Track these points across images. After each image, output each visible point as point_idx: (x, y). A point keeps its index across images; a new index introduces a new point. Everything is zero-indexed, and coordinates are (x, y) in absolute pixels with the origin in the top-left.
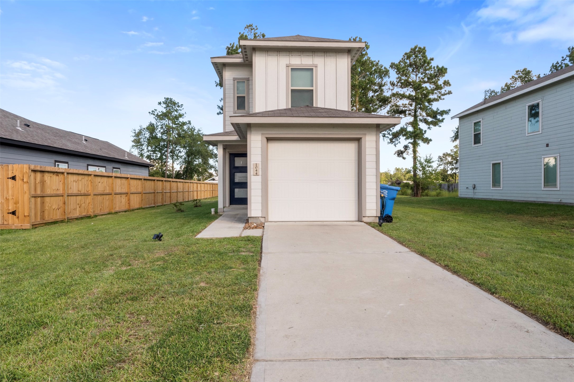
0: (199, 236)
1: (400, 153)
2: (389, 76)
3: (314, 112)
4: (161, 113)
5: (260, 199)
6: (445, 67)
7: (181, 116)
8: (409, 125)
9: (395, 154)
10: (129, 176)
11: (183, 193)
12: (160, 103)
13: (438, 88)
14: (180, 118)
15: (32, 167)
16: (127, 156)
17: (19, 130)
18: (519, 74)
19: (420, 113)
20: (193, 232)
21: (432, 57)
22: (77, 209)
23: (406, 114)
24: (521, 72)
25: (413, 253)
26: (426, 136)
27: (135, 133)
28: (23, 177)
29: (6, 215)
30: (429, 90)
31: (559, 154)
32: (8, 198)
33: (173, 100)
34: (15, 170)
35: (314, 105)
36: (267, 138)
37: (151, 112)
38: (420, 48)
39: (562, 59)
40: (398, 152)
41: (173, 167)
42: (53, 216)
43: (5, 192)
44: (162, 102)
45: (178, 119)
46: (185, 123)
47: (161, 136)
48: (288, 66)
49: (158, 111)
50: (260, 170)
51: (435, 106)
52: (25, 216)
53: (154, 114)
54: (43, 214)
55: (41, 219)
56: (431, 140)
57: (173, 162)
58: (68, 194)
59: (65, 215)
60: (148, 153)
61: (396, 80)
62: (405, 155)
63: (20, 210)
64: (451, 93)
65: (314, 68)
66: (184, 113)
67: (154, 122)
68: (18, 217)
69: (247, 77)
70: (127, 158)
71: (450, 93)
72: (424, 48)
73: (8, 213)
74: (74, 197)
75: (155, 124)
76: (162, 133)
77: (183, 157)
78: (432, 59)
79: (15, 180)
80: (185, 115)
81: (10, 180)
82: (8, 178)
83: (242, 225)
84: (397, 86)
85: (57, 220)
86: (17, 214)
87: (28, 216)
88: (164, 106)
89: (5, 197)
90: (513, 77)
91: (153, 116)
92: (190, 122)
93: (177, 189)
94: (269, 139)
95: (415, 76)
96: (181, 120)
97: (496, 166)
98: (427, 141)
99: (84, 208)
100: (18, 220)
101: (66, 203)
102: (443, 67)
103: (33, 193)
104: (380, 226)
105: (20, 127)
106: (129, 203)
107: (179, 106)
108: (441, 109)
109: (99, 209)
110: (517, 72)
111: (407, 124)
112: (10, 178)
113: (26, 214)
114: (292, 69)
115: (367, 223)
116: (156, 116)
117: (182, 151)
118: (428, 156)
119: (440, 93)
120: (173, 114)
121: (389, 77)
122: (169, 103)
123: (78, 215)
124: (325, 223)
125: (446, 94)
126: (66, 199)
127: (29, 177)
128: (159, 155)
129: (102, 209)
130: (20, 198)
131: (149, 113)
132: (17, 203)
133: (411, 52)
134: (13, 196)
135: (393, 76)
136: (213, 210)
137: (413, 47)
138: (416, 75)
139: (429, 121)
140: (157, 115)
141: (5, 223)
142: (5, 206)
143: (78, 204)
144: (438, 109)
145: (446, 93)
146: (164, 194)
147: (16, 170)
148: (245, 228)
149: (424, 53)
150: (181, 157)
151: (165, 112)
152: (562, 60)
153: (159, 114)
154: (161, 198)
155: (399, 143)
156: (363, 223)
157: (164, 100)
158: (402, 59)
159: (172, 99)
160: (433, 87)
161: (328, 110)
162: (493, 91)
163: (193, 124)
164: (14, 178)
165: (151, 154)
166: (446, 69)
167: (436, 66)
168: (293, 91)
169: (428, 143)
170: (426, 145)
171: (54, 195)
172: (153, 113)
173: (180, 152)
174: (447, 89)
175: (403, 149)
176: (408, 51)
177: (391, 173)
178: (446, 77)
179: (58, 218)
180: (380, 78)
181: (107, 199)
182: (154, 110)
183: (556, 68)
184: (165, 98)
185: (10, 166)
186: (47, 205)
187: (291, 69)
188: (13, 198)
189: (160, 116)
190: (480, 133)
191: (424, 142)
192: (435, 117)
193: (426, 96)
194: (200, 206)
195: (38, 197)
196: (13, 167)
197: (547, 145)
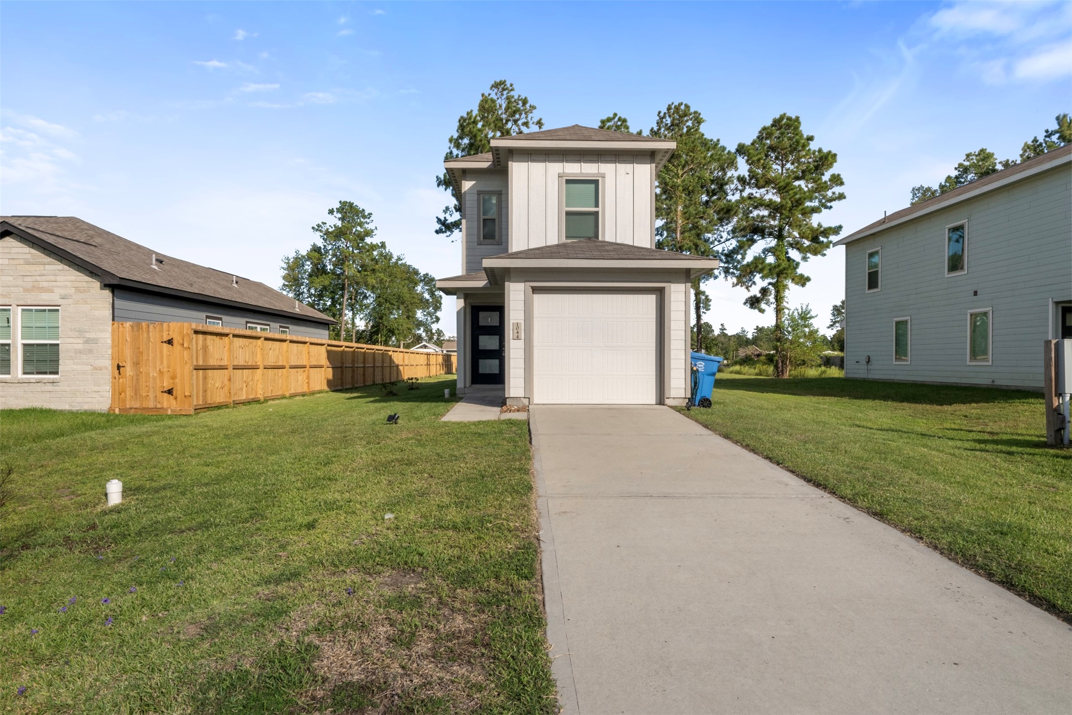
0: (445, 419)
1: (754, 302)
2: (736, 167)
3: (599, 250)
4: (334, 229)
5: (522, 372)
6: (834, 152)
7: (369, 233)
8: (770, 254)
9: (745, 304)
10: (307, 339)
11: (383, 368)
12: (331, 212)
13: (823, 187)
14: (366, 238)
15: (194, 326)
16: (298, 308)
17: (155, 269)
18: (972, 159)
19: (789, 232)
20: (434, 414)
21: (811, 134)
22: (244, 390)
23: (765, 234)
24: (976, 156)
25: (716, 436)
26: (799, 271)
27: (288, 263)
28: (183, 340)
29: (159, 394)
30: (805, 193)
31: (991, 308)
32: (162, 370)
33: (354, 205)
34: (171, 329)
35: (600, 238)
36: (532, 287)
37: (317, 228)
38: (789, 119)
39: (1046, 134)
40: (751, 301)
41: (353, 324)
42: (216, 398)
43: (158, 363)
44: (335, 210)
45: (363, 239)
46: (375, 246)
47: (332, 268)
48: (562, 177)
49: (327, 226)
50: (523, 331)
51: (816, 220)
52: (185, 396)
53: (321, 231)
54: (206, 394)
55: (203, 401)
56: (808, 279)
57: (354, 315)
58: (233, 366)
59: (230, 397)
60: (309, 300)
61: (748, 173)
62: (763, 306)
63: (179, 388)
64: (845, 198)
65: (600, 179)
66: (373, 228)
67: (320, 243)
68: (176, 398)
69: (499, 189)
70: (298, 310)
71: (841, 197)
72: (797, 118)
73: (162, 392)
74: (240, 370)
75: (323, 247)
76: (335, 265)
77: (371, 307)
78: (810, 138)
79: (172, 345)
80: (375, 232)
81: (165, 344)
82: (162, 342)
83: (497, 409)
84: (749, 184)
85: (221, 404)
86: (174, 394)
87: (190, 396)
88: (339, 215)
89: (158, 369)
90: (960, 165)
91: (319, 234)
92: (383, 245)
93: (374, 361)
94: (535, 290)
95: (779, 168)
96: (368, 240)
97: (901, 326)
98: (803, 281)
99: (252, 388)
100: (176, 402)
101: (232, 380)
102: (830, 152)
103: (195, 364)
104: (688, 410)
105: (156, 265)
106: (308, 383)
107: (364, 217)
108: (825, 225)
109: (270, 391)
110: (968, 156)
111: (766, 251)
112: (165, 342)
113: (187, 394)
114: (568, 182)
115: (671, 407)
116: (325, 234)
117: (370, 295)
118: (804, 307)
119: (824, 197)
120: (354, 230)
121: (736, 169)
122: (349, 211)
123: (244, 398)
124: (613, 406)
125: (834, 200)
126: (232, 374)
127: (191, 340)
128: (329, 303)
129: (274, 390)
130: (178, 370)
131: (313, 228)
132: (174, 377)
133: (773, 125)
134: (169, 367)
135: (743, 168)
136: (447, 391)
137: (778, 117)
138: (782, 167)
139: (805, 245)
140: (327, 233)
141: (159, 406)
142: (158, 382)
143: (245, 382)
144: (820, 225)
145: (834, 196)
146: (355, 369)
147: (174, 331)
148: (501, 412)
149: (796, 128)
150: (367, 307)
151: (340, 226)
152: (1046, 136)
153: (330, 230)
154: (350, 376)
155: (753, 286)
156: (666, 407)
157: (338, 205)
158: (758, 137)
159: (353, 203)
160: (812, 187)
161: (619, 247)
162: (929, 189)
163: (389, 248)
164: (170, 342)
165: (314, 300)
166: (835, 155)
167: (817, 149)
168: (568, 214)
169: (803, 285)
170: (798, 288)
171: (217, 367)
172: (318, 228)
173: (366, 297)
174: (837, 190)
175: (759, 295)
176: (768, 123)
177: (748, 337)
178: (835, 170)
179: (222, 401)
180: (720, 171)
181: (280, 375)
182: (321, 224)
183: (1035, 150)
184: (340, 202)
185: (165, 325)
186: (210, 382)
187: (566, 180)
188: (169, 371)
189: (331, 233)
190: (877, 271)
191: (797, 284)
192: (815, 239)
193: (799, 203)
194: (417, 388)
195: (200, 369)
196: (169, 326)
197: (976, 293)
